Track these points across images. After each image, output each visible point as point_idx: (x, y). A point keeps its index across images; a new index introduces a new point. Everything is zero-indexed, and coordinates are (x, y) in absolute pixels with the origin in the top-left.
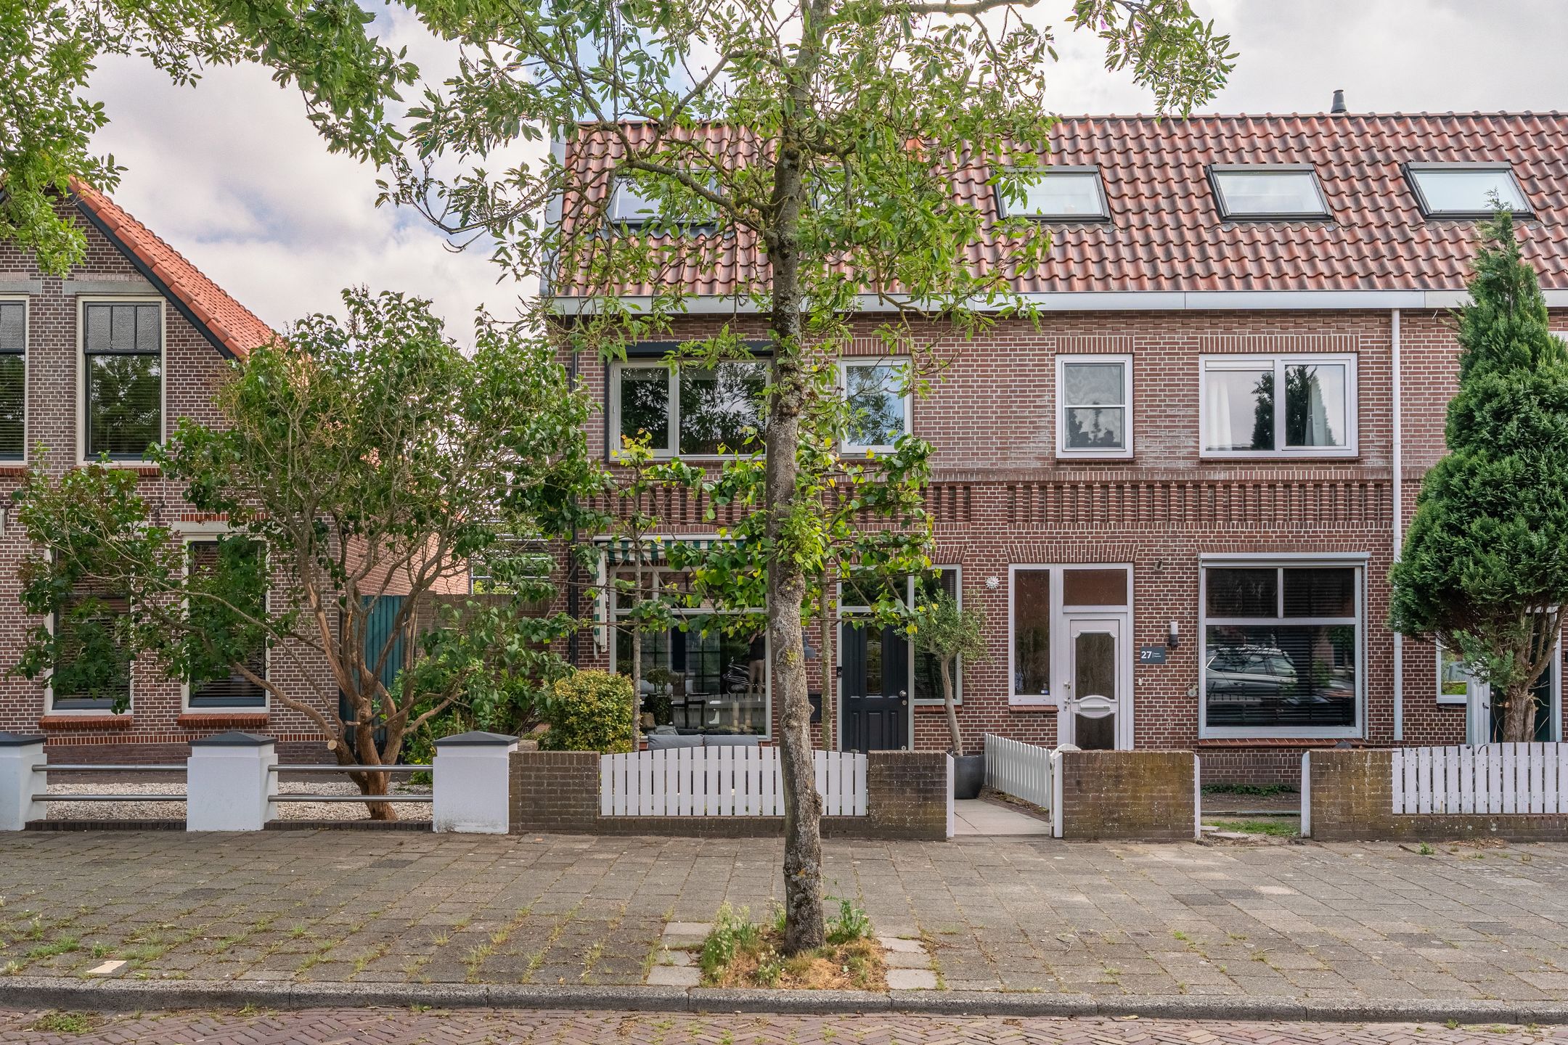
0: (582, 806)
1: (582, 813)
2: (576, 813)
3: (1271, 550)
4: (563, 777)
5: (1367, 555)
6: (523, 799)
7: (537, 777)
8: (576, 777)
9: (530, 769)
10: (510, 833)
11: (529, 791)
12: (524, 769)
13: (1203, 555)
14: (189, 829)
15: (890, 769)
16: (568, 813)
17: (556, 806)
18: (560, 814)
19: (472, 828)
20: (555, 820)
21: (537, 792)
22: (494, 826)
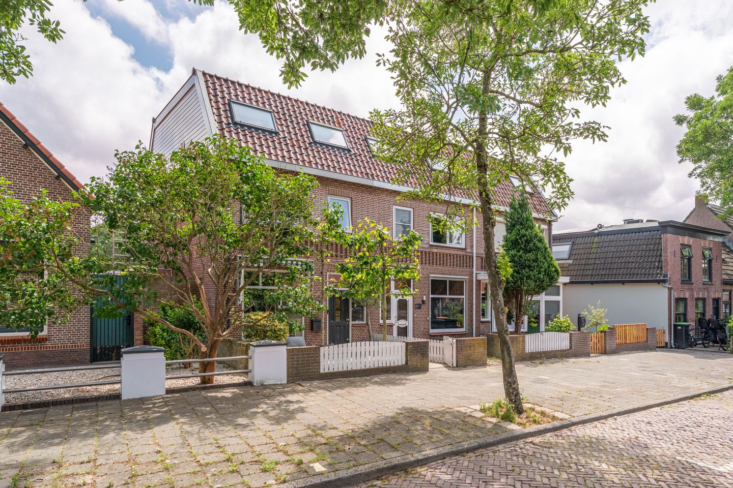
0: (315, 369)
1: (314, 372)
2: (312, 372)
3: (446, 275)
4: (307, 357)
5: (467, 277)
6: (292, 368)
7: (297, 358)
8: (312, 357)
9: (294, 355)
10: (288, 383)
11: (294, 364)
12: (292, 355)
13: (432, 275)
14: (123, 398)
15: (414, 347)
16: (309, 372)
17: (305, 370)
18: (306, 373)
19: (271, 382)
20: (305, 376)
21: (297, 364)
22: (281, 381)
